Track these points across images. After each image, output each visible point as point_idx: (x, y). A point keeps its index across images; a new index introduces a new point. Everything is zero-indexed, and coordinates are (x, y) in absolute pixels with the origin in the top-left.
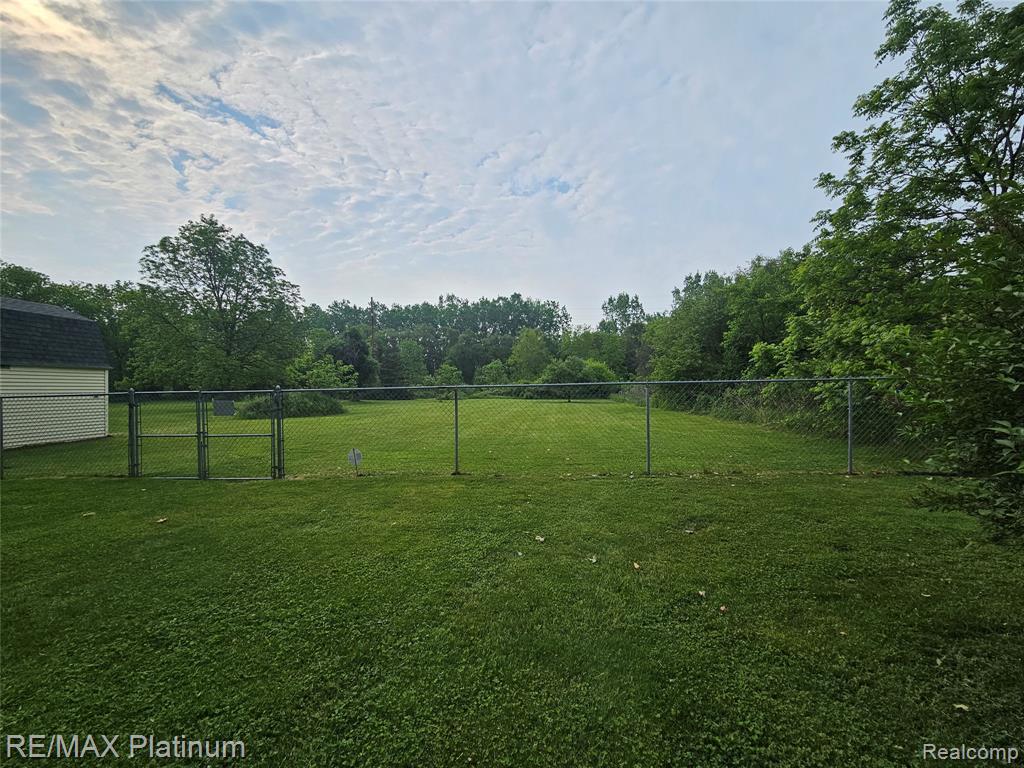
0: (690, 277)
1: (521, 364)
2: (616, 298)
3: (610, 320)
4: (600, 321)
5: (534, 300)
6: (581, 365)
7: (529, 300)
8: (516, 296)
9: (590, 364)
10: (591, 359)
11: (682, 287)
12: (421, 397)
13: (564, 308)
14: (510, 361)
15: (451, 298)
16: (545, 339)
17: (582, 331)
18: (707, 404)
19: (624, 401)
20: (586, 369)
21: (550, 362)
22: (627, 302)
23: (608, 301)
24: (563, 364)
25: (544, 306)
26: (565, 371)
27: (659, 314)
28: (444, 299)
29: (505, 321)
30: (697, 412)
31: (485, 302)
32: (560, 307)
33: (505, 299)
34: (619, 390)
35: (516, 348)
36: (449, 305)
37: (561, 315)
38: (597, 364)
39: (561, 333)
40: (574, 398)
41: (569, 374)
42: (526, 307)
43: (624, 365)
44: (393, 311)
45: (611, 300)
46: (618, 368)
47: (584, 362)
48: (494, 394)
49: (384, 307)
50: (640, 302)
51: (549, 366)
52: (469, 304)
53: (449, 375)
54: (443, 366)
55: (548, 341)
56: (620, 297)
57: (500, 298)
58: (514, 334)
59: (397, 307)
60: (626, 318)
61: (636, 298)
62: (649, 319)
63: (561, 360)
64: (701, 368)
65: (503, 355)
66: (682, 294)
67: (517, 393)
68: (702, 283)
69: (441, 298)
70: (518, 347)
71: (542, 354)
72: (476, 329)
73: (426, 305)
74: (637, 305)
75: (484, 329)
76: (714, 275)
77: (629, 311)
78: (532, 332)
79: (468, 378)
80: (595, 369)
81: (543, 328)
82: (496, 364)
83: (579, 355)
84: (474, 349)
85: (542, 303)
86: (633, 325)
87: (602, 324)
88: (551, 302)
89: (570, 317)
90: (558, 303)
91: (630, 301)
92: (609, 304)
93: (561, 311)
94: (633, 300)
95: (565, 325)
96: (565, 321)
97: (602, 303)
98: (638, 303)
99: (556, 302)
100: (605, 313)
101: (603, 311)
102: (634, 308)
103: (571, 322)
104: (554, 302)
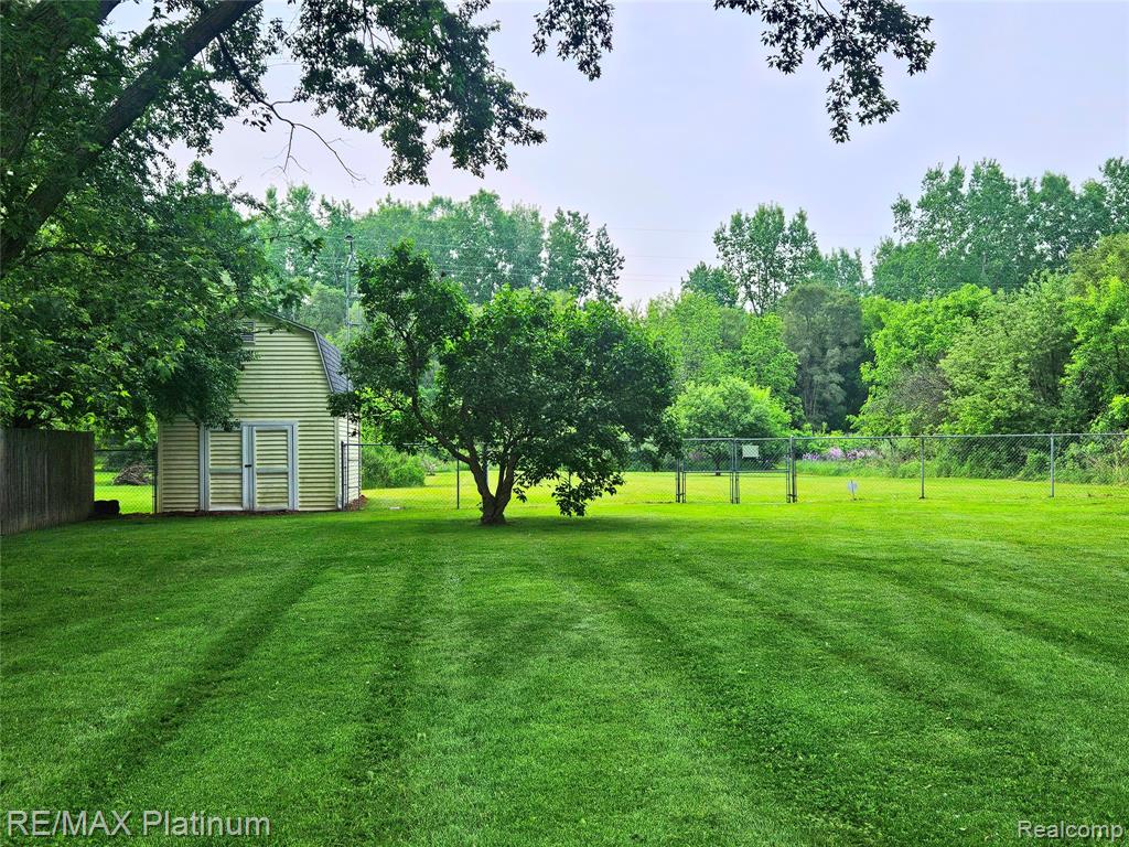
0: (938, 174)
2: (752, 216)
7: (518, 210)
11: (915, 195)
13: (603, 233)
18: (1042, 466)
22: (781, 229)
23: (728, 224)
27: (845, 256)
30: (1027, 477)
31: (391, 211)
32: (593, 229)
45: (737, 223)
50: (810, 226)
52: (355, 215)
56: (762, 214)
61: (802, 217)
64: (1031, 416)
66: (917, 214)
68: (965, 190)
74: (800, 236)
76: (995, 173)
77: (782, 250)
87: (700, 277)
88: (569, 213)
89: (620, 255)
90: (586, 217)
91: (787, 225)
92: (733, 230)
93: (594, 238)
94: (795, 223)
95: (603, 276)
96: (606, 266)
97: (717, 227)
98: (805, 231)
99: (581, 215)
100: (721, 254)
101: (715, 248)
102: (796, 243)
103: (621, 268)
104: (575, 216)
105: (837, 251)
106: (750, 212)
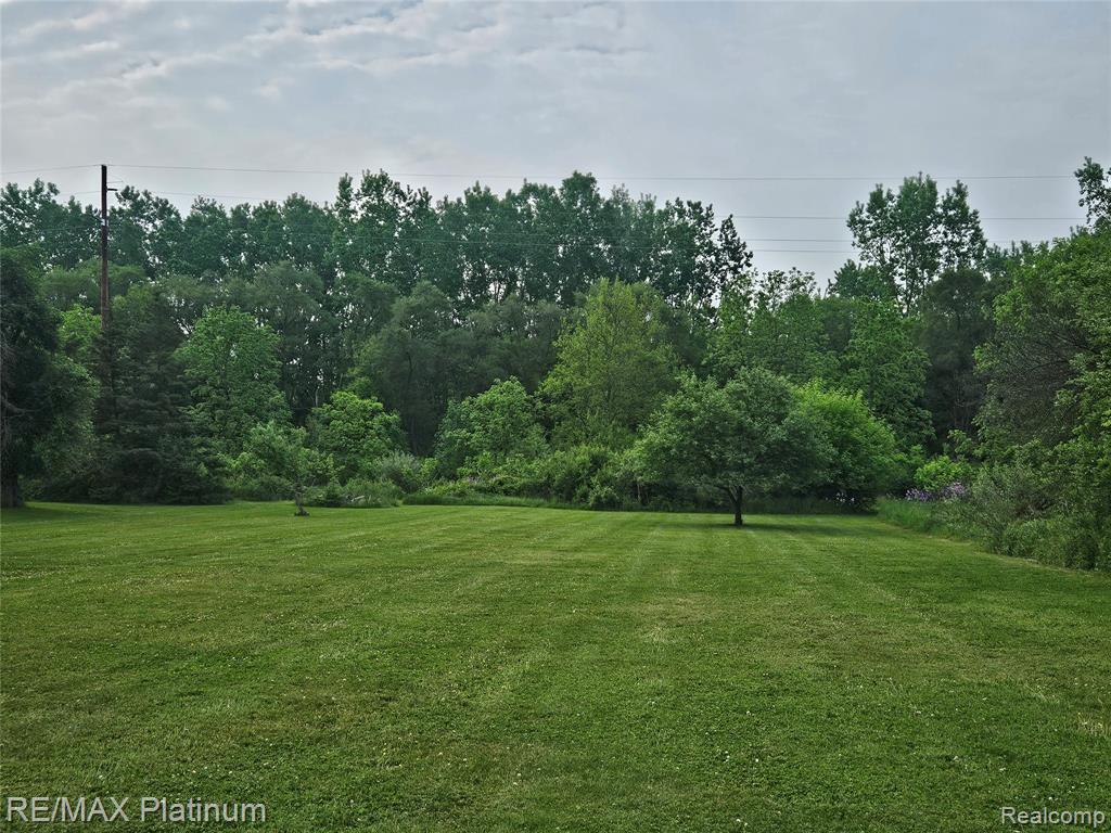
1: (586, 393)
2: (896, 192)
3: (874, 262)
4: (839, 266)
5: (634, 197)
6: (781, 399)
7: (620, 196)
8: (581, 185)
9: (812, 397)
10: (817, 382)
12: (253, 496)
13: (728, 225)
14: (550, 384)
15: (375, 185)
16: (665, 316)
17: (784, 295)
19: (929, 527)
20: (797, 413)
21: (674, 388)
22: (931, 206)
23: (866, 201)
24: (718, 396)
25: (665, 215)
26: (725, 418)
28: (356, 186)
29: (544, 261)
31: (480, 202)
32: (717, 222)
33: (543, 193)
34: (912, 485)
35: (574, 342)
36: (371, 208)
37: (718, 245)
38: (836, 398)
39: (716, 303)
40: (756, 510)
41: (740, 429)
42: (611, 217)
43: (918, 403)
44: (194, 221)
45: (877, 200)
46: (899, 414)
47: (792, 389)
48: (492, 490)
49: (164, 209)
50: (971, 203)
51: (670, 401)
52: (433, 205)
53: (353, 426)
54: (337, 396)
55: (674, 325)
56: (909, 189)
57: (530, 190)
58: (569, 300)
59: (211, 209)
60: (925, 256)
61: (960, 191)
62: (997, 261)
63: (711, 383)
65: (532, 366)
67: (566, 491)
69: (345, 185)
70: (578, 341)
71: (653, 364)
72: (453, 285)
73: (298, 205)
74: (960, 215)
75: (479, 284)
78: (624, 292)
79: (418, 437)
80: (829, 413)
81: (663, 286)
82: (505, 392)
83: (776, 368)
84: (444, 343)
85: (660, 206)
86: (948, 277)
87: (848, 278)
88: (689, 203)
89: (747, 251)
90: (710, 209)
91: (940, 202)
92: (871, 210)
93: (719, 232)
94: (950, 198)
95: (729, 276)
96: (732, 263)
97: (851, 207)
98: (964, 209)
99: (703, 206)
100: (857, 240)
101: (849, 233)
102: (952, 224)
103: (749, 265)
104: (697, 206)
105: (1018, 245)
106: (894, 188)
